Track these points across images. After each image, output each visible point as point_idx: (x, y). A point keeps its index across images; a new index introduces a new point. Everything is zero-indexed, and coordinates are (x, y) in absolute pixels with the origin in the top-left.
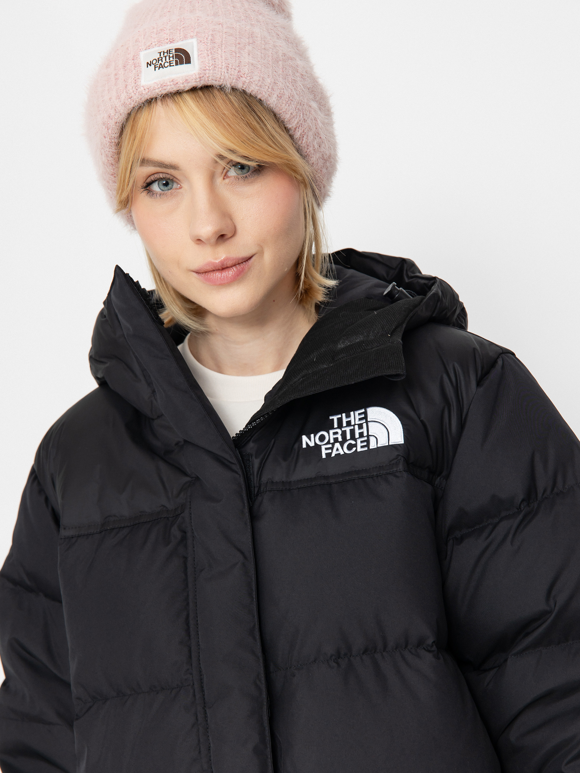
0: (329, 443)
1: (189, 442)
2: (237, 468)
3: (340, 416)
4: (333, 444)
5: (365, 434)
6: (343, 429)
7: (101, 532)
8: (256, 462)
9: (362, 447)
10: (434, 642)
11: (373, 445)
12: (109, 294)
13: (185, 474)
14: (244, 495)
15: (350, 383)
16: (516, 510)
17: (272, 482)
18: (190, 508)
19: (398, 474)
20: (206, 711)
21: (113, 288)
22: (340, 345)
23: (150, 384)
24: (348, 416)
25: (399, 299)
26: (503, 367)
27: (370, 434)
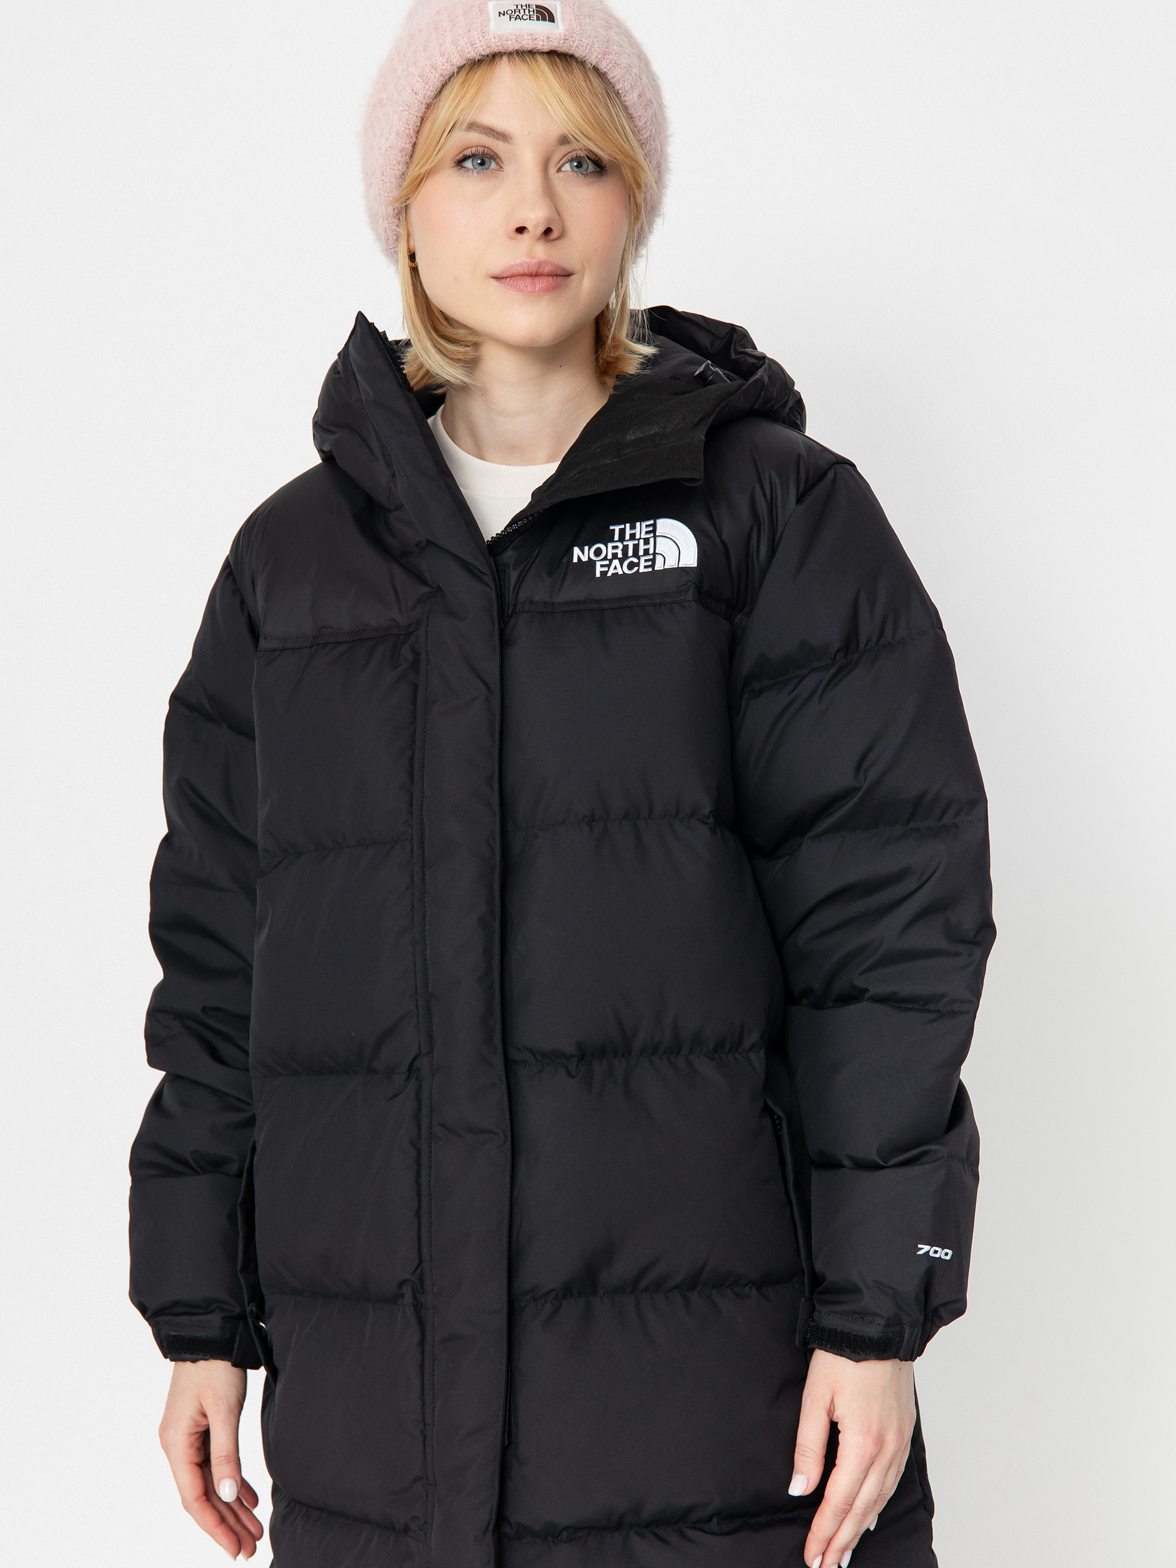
0: (605, 558)
1: (433, 544)
2: (488, 579)
3: (623, 526)
4: (611, 561)
5: (651, 551)
6: (625, 543)
7: (311, 647)
8: (514, 575)
9: (645, 567)
10: (711, 812)
11: (659, 566)
12: (347, 345)
13: (423, 581)
14: (495, 614)
15: (635, 485)
16: (830, 662)
17: (531, 601)
18: (427, 625)
19: (686, 604)
20: (424, 872)
21: (353, 337)
22: (630, 436)
23: (389, 465)
24: (633, 527)
25: (712, 383)
26: (834, 481)
27: (657, 552)
